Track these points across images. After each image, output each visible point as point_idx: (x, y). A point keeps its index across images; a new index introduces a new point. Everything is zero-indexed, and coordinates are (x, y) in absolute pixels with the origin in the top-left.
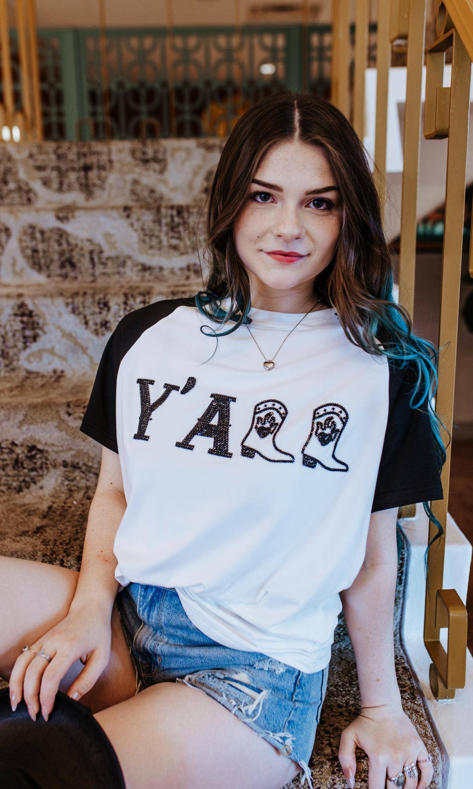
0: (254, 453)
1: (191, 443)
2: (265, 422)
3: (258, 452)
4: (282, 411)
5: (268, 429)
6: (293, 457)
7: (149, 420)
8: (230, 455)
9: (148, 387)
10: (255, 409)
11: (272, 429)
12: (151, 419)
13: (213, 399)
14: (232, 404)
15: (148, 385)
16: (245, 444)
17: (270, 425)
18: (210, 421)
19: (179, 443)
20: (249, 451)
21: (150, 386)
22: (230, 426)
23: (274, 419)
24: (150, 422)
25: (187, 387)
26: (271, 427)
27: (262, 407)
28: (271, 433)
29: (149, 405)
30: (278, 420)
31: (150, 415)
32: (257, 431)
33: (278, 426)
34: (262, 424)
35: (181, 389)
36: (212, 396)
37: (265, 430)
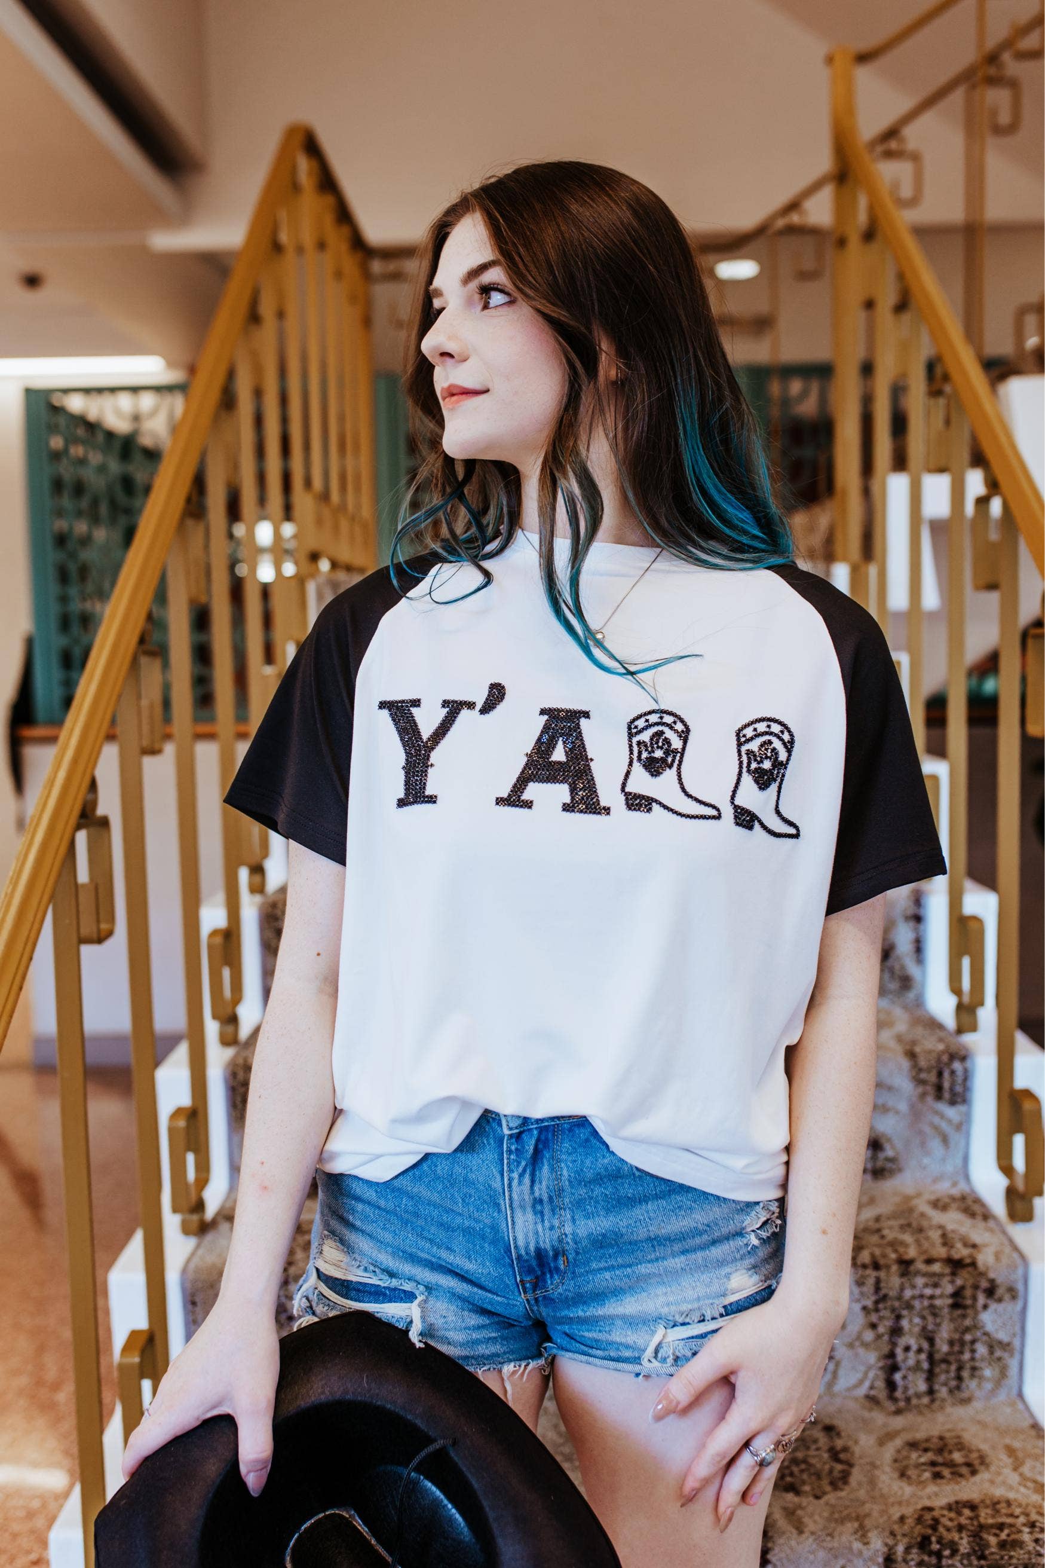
0: (650, 804)
1: (525, 796)
2: (652, 747)
3: (656, 801)
4: (679, 727)
5: (663, 760)
6: (718, 810)
7: (427, 767)
8: (607, 811)
9: (411, 713)
10: (629, 728)
11: (670, 759)
12: (432, 765)
13: (546, 717)
14: (583, 722)
15: (409, 710)
16: (627, 790)
17: (664, 753)
18: (550, 756)
19: (501, 798)
20: (641, 801)
21: (414, 710)
22: (592, 760)
23: (667, 741)
24: (430, 770)
25: (491, 700)
26: (667, 757)
27: (641, 723)
28: (670, 766)
29: (422, 742)
30: (677, 743)
31: (428, 759)
32: (644, 766)
33: (679, 755)
34: (650, 753)
35: (479, 706)
36: (543, 712)
37: (658, 763)
